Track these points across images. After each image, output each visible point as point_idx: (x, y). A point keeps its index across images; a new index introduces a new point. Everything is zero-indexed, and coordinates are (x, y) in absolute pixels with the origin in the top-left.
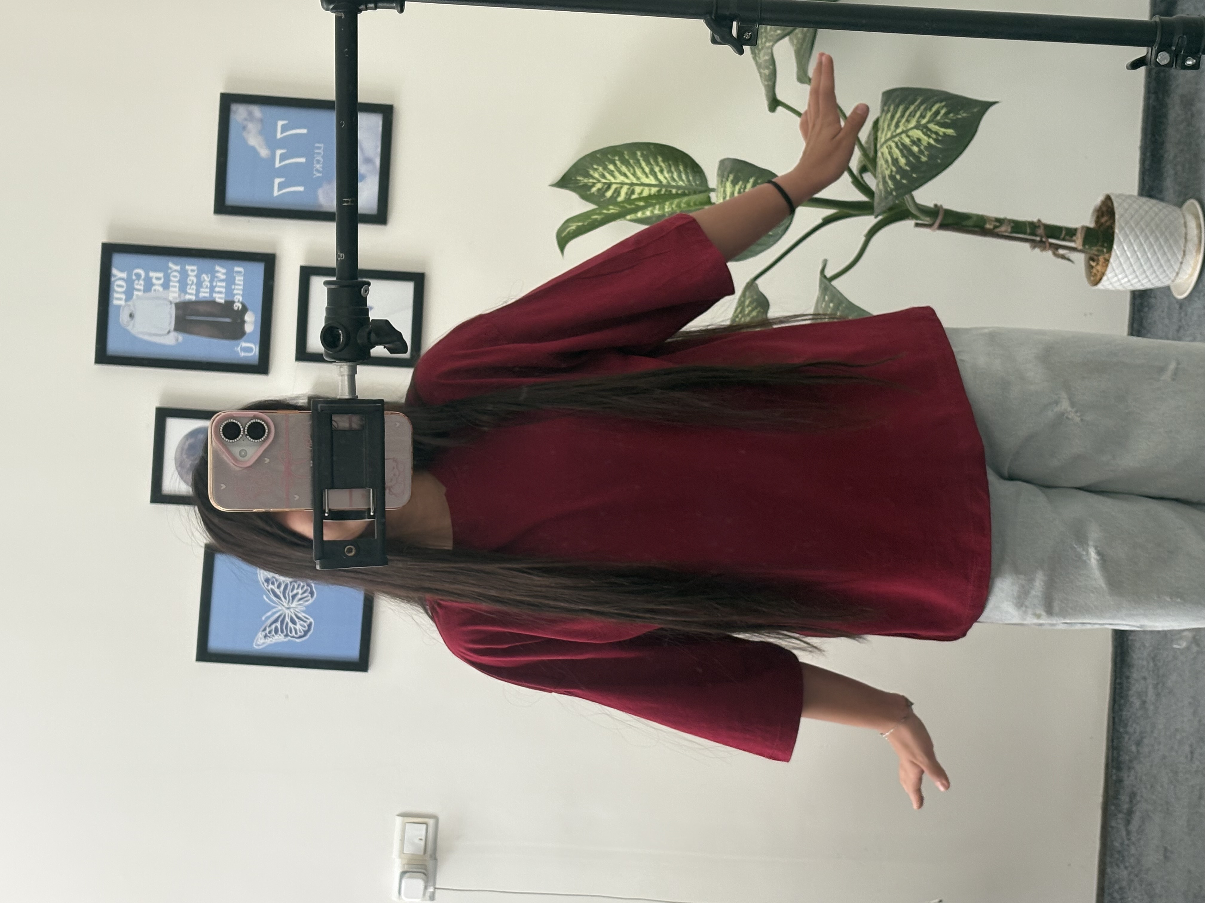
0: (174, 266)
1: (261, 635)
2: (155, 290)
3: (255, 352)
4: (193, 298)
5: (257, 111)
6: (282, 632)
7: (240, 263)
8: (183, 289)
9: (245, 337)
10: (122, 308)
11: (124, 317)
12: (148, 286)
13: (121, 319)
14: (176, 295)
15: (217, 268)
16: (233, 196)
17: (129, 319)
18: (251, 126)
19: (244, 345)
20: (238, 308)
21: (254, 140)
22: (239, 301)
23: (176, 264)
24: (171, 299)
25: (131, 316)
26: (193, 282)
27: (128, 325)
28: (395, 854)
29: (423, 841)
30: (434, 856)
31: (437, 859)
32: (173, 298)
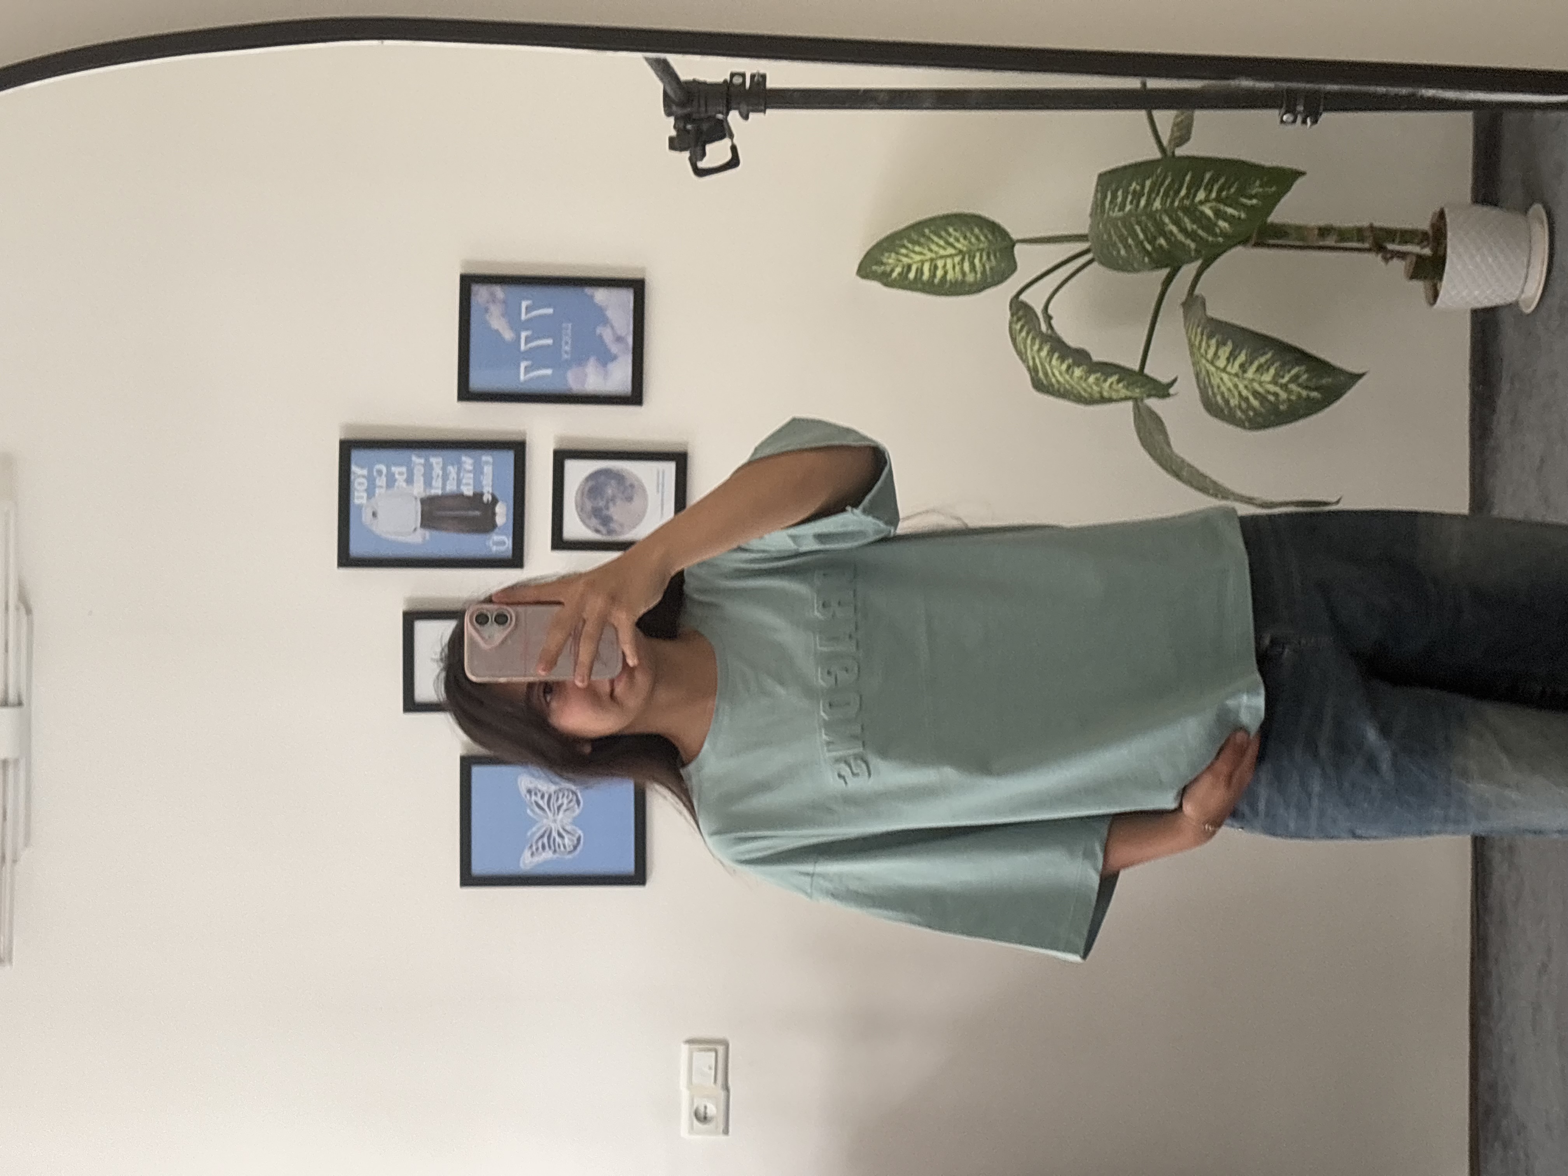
0: (417, 459)
1: (527, 853)
2: (398, 488)
3: (509, 544)
4: (439, 492)
5: (499, 291)
6: (550, 847)
7: (490, 452)
8: (428, 483)
9: (497, 530)
10: (363, 509)
11: (367, 517)
12: (391, 481)
13: (363, 519)
14: (422, 489)
15: (464, 458)
16: (477, 383)
17: (372, 518)
18: (493, 308)
19: (495, 537)
20: (488, 500)
21: (497, 322)
22: (488, 492)
23: (419, 457)
24: (415, 494)
25: (374, 514)
26: (438, 476)
27: (371, 524)
28: (682, 1086)
29: (713, 1070)
30: (725, 1085)
31: (729, 1087)
32: (418, 493)
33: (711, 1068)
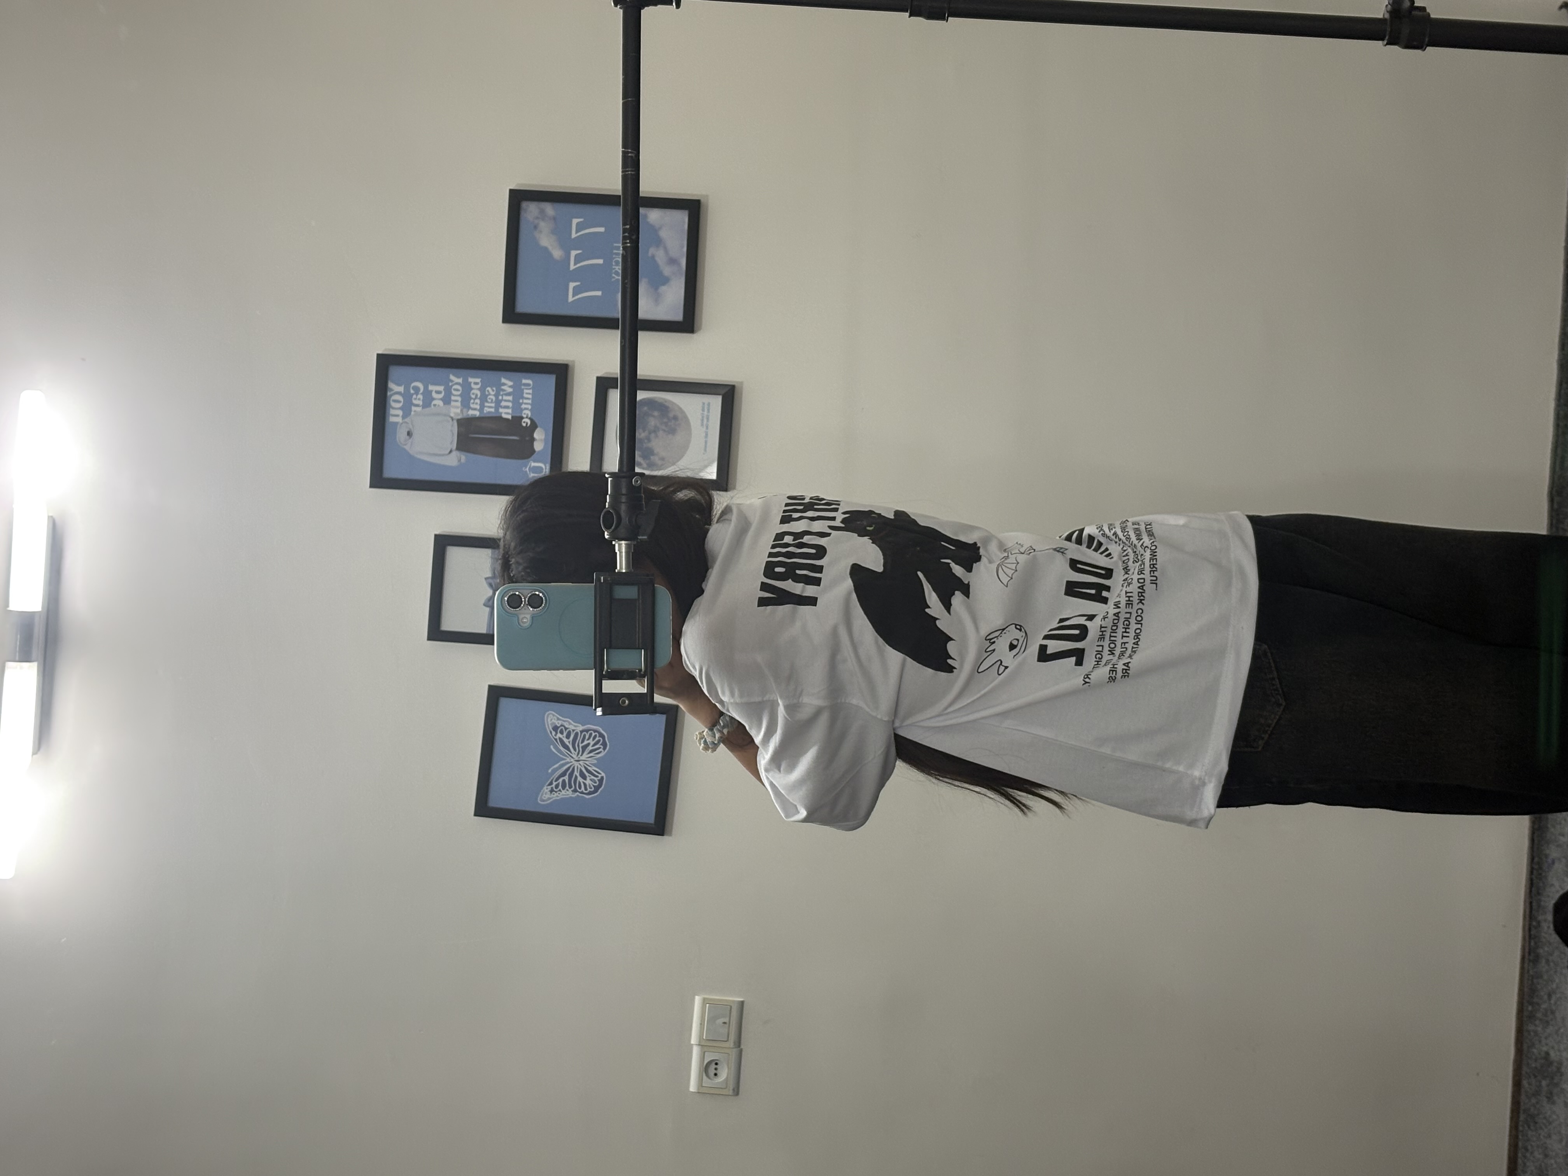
0: (456, 379)
1: (546, 789)
2: (435, 405)
4: (477, 414)
6: (570, 787)
7: (529, 374)
8: (466, 404)
9: (535, 455)
10: (398, 426)
11: (401, 435)
13: (397, 437)
15: (503, 380)
16: (524, 304)
17: (408, 437)
20: (527, 424)
23: (458, 377)
24: (452, 415)
25: (409, 434)
26: (477, 395)
27: (406, 445)
28: (694, 1040)
29: (727, 1025)
30: (738, 1043)
31: (742, 1047)
32: (455, 413)
33: (725, 1023)
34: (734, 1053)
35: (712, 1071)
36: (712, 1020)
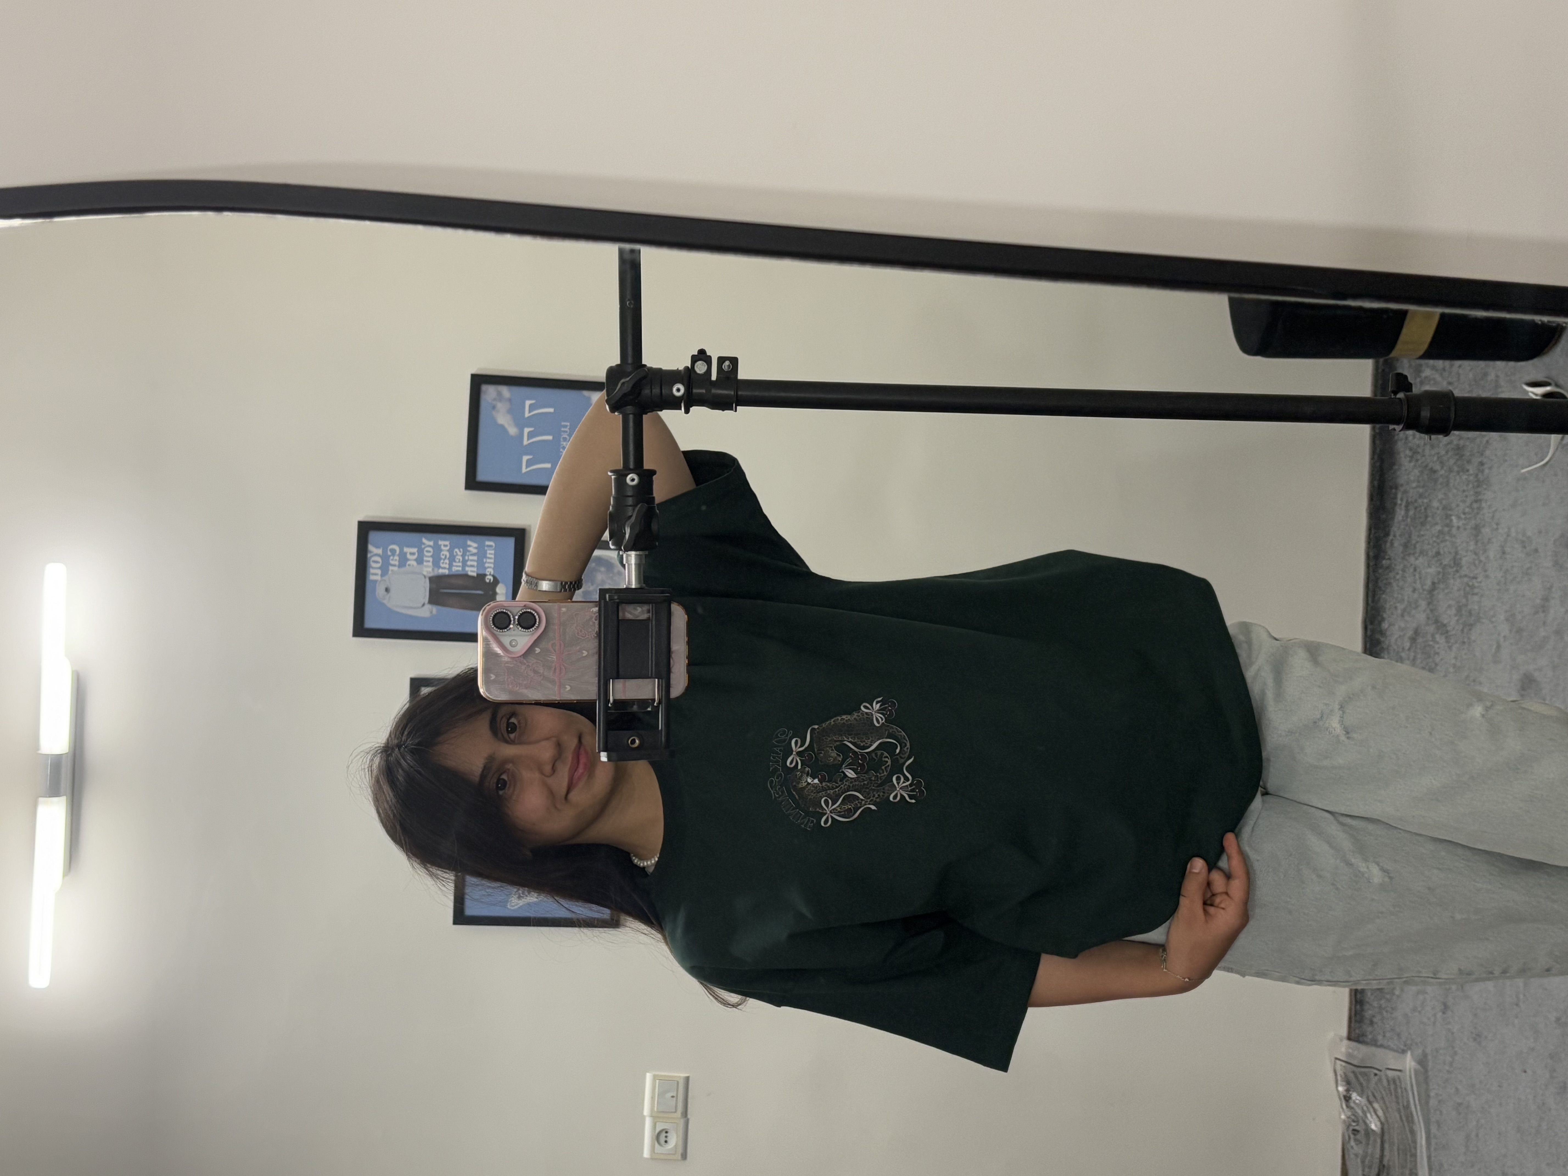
0: (427, 541)
1: (514, 898)
2: (409, 565)
4: (446, 572)
5: (506, 390)
7: (490, 537)
10: (378, 583)
11: (380, 591)
13: (377, 593)
15: (469, 543)
16: (484, 473)
17: (385, 593)
18: (499, 405)
20: (490, 580)
21: (503, 418)
22: (490, 574)
23: (429, 540)
24: (425, 573)
25: (387, 590)
26: (446, 557)
27: (384, 600)
28: (646, 1112)
29: (675, 1099)
30: (685, 1114)
31: (689, 1116)
32: (428, 572)
33: (673, 1097)
34: (682, 1122)
35: (662, 1139)
36: (662, 1094)
